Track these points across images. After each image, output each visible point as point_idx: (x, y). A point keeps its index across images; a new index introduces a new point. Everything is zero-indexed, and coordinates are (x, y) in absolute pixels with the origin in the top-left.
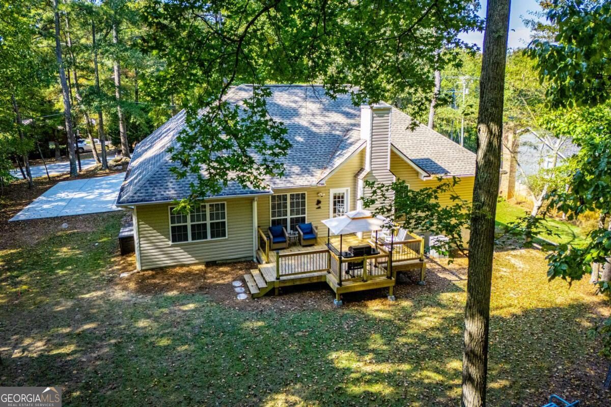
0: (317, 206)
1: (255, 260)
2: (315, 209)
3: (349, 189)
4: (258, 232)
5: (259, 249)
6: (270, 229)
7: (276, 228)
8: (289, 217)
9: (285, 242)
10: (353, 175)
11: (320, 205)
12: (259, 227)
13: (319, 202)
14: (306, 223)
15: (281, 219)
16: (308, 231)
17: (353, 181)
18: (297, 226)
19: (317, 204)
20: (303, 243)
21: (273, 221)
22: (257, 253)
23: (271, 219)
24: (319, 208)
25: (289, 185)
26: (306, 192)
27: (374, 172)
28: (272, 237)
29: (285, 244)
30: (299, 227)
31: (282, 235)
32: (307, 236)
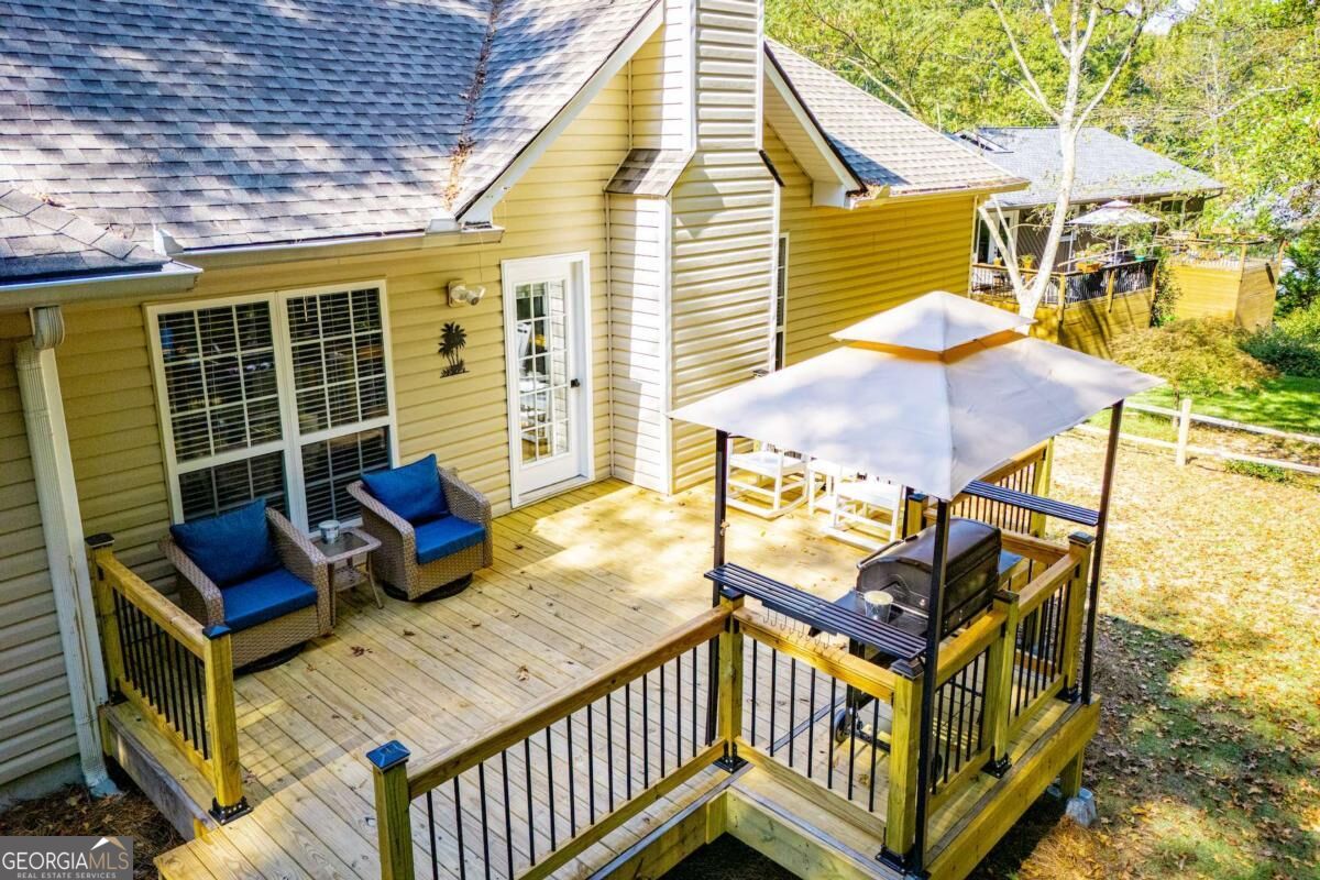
0: (445, 363)
1: (96, 779)
2: (436, 377)
3: (585, 257)
4: (98, 574)
5: (117, 697)
6: (179, 538)
7: (225, 525)
8: (292, 443)
9: (311, 601)
10: (599, 187)
11: (462, 354)
12: (95, 541)
13: (452, 338)
14: (396, 463)
15: (242, 464)
16: (424, 505)
17: (597, 218)
18: (355, 490)
19: (446, 350)
20: (415, 580)
21: (191, 484)
22: (110, 728)
23: (176, 469)
24: (456, 369)
25: (282, 231)
26: (381, 285)
27: (708, 158)
28: (210, 592)
29: (310, 614)
30: (367, 488)
31: (273, 557)
32: (438, 537)
